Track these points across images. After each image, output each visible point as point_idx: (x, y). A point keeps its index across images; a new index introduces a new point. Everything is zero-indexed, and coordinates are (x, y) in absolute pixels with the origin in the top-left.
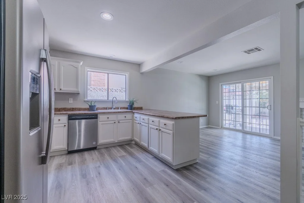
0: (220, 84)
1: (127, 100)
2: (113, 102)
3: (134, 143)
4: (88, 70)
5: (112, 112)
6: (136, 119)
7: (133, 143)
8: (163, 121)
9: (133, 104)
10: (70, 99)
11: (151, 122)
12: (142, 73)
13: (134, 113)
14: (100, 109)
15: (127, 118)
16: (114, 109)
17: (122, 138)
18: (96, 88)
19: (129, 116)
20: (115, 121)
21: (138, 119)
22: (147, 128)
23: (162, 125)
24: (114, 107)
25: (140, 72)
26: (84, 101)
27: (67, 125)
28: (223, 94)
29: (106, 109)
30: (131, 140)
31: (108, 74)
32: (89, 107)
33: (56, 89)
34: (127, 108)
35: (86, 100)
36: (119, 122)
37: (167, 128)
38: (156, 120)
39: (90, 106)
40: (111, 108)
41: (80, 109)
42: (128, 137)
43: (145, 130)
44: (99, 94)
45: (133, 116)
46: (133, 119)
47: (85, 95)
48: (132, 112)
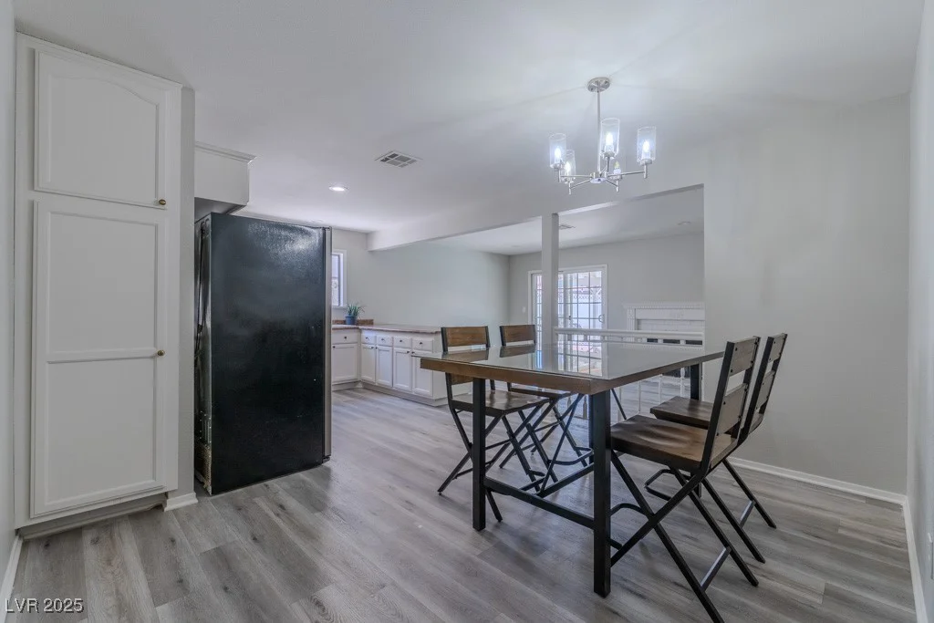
1: (342, 305)
6: (366, 341)
7: (361, 386)
8: (418, 339)
9: (356, 314)
11: (397, 342)
12: (371, 252)
13: (360, 331)
15: (348, 340)
19: (352, 336)
21: (372, 341)
22: (390, 353)
23: (416, 345)
25: (369, 250)
28: (534, 292)
30: (356, 382)
34: (344, 322)
36: (334, 347)
37: (424, 348)
38: (406, 338)
43: (385, 358)
45: (360, 337)
46: (359, 342)
48: (357, 328)
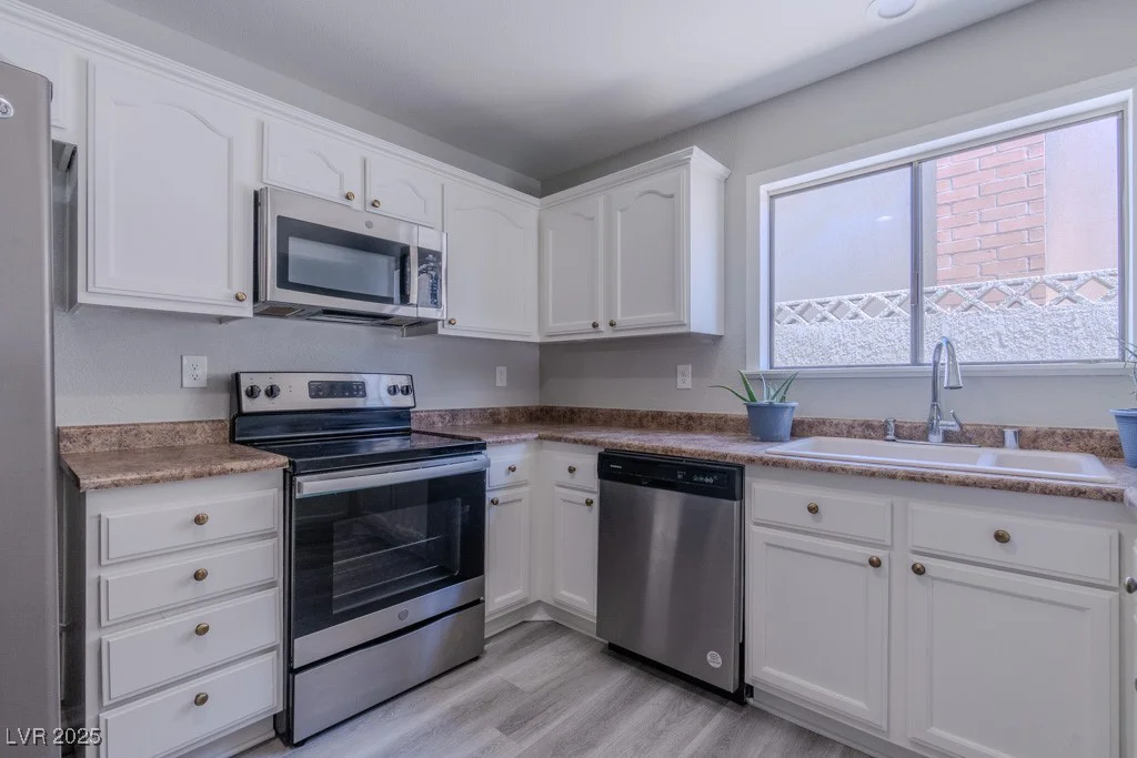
2: (935, 380)
10: (680, 368)
16: (948, 438)
20: (877, 552)
24: (948, 424)
27: (595, 498)
32: (743, 412)
33: (601, 327)
35: (750, 369)
36: (919, 571)
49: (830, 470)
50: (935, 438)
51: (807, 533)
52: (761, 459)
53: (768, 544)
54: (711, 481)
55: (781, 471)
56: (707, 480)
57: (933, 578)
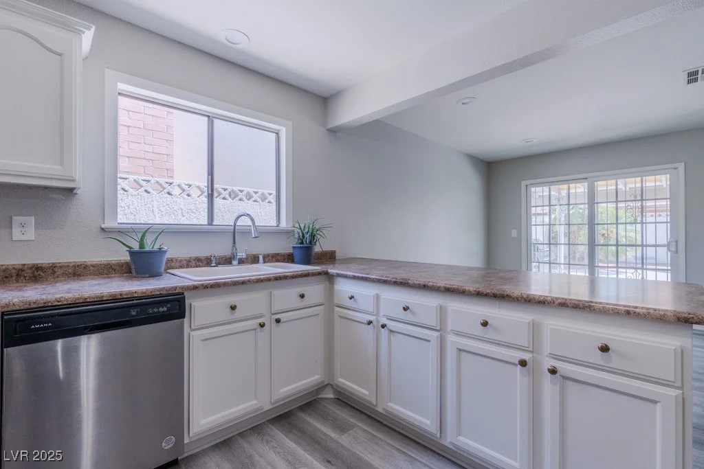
0: (524, 183)
1: (283, 224)
2: (234, 234)
3: (331, 396)
4: (122, 86)
5: (249, 281)
6: (340, 301)
7: (329, 395)
10: (18, 220)
12: (334, 131)
13: (329, 278)
14: (181, 267)
15: (306, 302)
16: (241, 262)
17: (290, 387)
18: (144, 183)
19: (315, 291)
20: (261, 320)
24: (241, 254)
25: (330, 126)
26: (103, 230)
28: (530, 209)
29: (207, 262)
30: (321, 388)
31: (211, 118)
32: (127, 258)
34: (289, 258)
35: (108, 224)
36: (278, 321)
38: (508, 316)
39: (132, 253)
40: (227, 261)
41: (77, 272)
42: (311, 379)
44: (155, 204)
45: (330, 292)
46: (330, 302)
47: (107, 202)
48: (326, 273)
49: (243, 283)
50: (235, 262)
51: (229, 323)
52: (202, 285)
53: (203, 340)
54: (165, 309)
55: (216, 290)
56: (161, 309)
57: (284, 322)
